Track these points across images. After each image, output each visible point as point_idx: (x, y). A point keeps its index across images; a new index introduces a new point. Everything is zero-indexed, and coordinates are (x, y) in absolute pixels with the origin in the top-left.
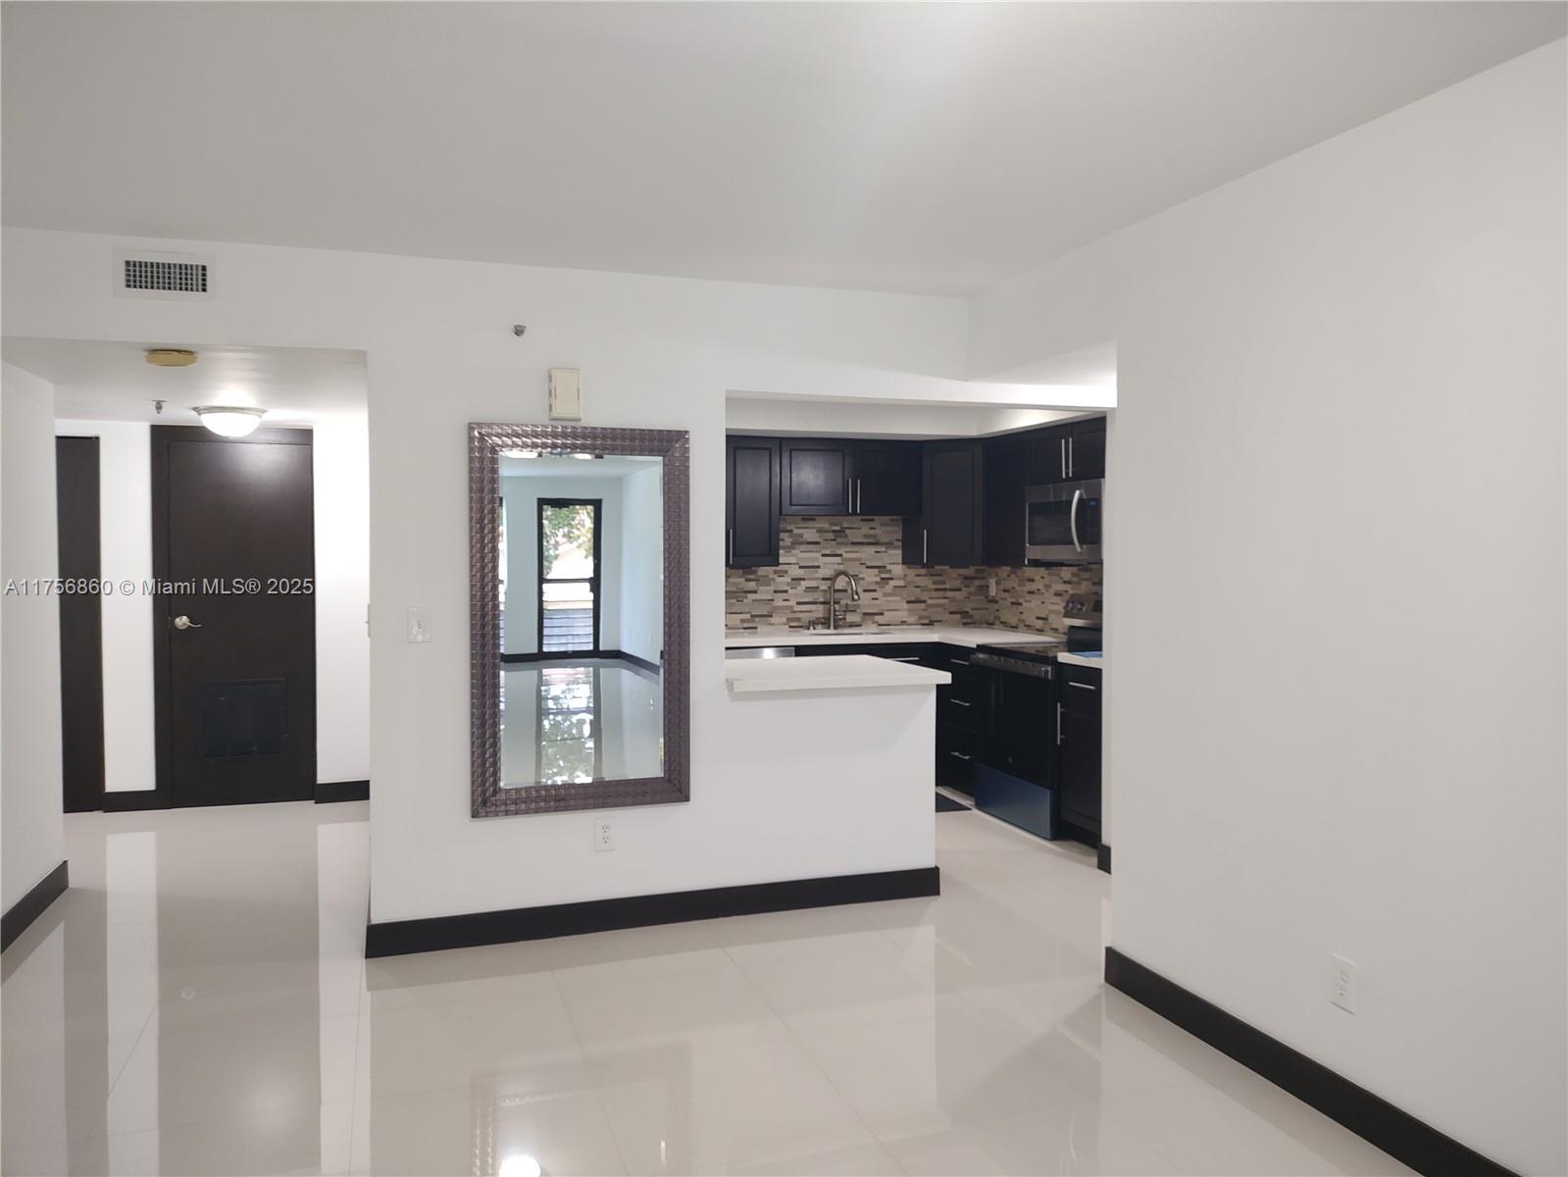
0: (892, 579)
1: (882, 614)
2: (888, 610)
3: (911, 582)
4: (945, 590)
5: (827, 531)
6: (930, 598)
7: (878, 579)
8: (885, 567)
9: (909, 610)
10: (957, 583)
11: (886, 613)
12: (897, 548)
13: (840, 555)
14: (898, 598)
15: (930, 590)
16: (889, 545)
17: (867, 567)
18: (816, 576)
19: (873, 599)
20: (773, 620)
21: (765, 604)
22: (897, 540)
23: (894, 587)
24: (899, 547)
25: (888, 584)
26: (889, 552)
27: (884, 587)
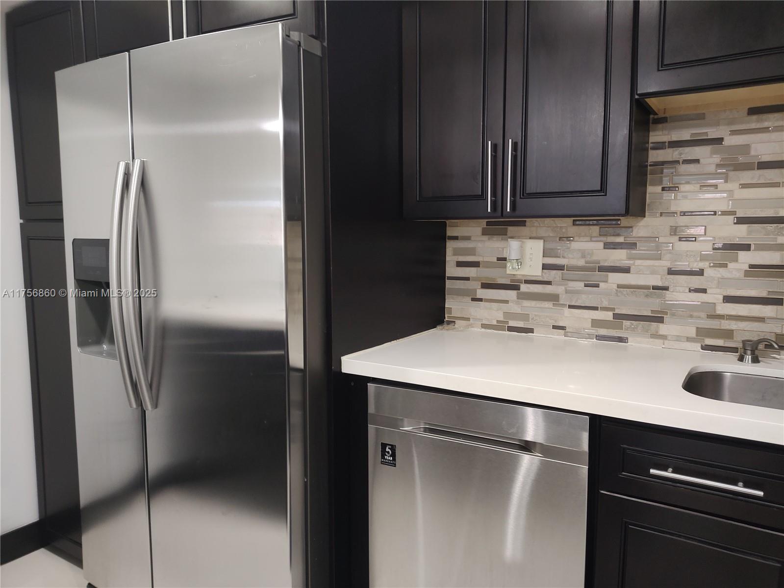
20: (663, 329)
21: (647, 296)
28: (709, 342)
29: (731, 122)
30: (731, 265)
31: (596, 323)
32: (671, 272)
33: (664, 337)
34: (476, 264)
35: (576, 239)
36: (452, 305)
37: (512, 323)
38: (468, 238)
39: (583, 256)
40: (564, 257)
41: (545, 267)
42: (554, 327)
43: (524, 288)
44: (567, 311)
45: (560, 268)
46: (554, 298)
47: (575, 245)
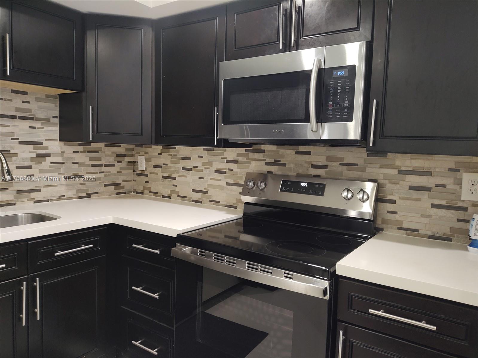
0: (49, 155)
1: (39, 190)
2: (45, 186)
3: (68, 159)
4: (101, 165)
6: (87, 173)
7: (34, 155)
8: (41, 143)
9: (67, 185)
10: (111, 160)
11: (43, 189)
12: (53, 124)
14: (56, 175)
15: (88, 166)
16: (45, 121)
17: (21, 143)
22: (54, 117)
23: (51, 163)
24: (56, 124)
25: (45, 161)
26: (46, 128)
27: (41, 163)
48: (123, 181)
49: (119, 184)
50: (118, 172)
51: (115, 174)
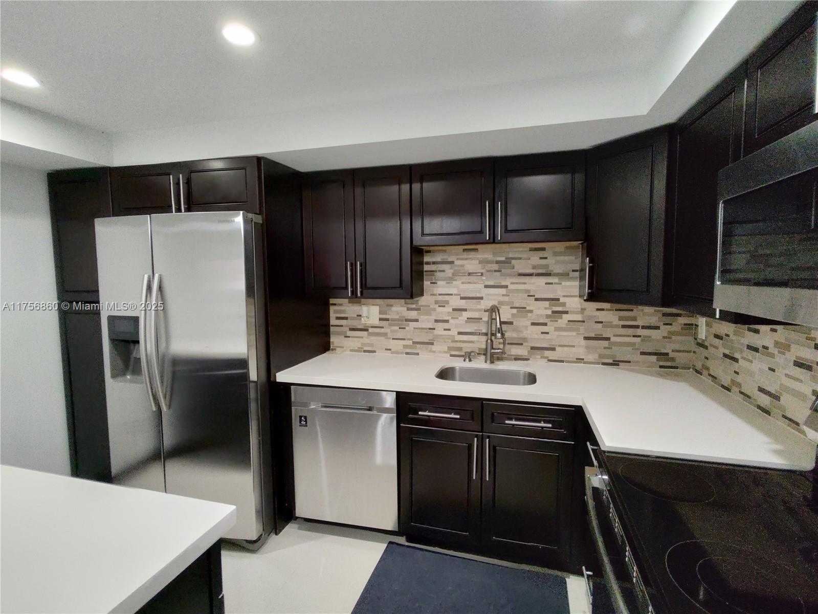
0: (566, 312)
1: (553, 349)
2: (560, 346)
3: (590, 317)
4: (637, 327)
5: (491, 262)
6: (614, 336)
7: (549, 312)
8: (558, 300)
9: (587, 348)
10: (654, 321)
11: (558, 349)
12: (573, 279)
13: (506, 287)
14: (574, 334)
15: (617, 326)
16: (564, 275)
17: (537, 300)
18: (478, 307)
19: (542, 333)
20: (434, 348)
21: (426, 333)
22: (573, 271)
23: (569, 321)
24: (577, 278)
25: (561, 318)
26: (563, 283)
27: (557, 321)
28: (453, 353)
29: (457, 254)
30: (460, 318)
31: (405, 346)
32: (436, 321)
33: (434, 352)
34: (346, 318)
35: (394, 305)
36: (334, 340)
37: (365, 349)
38: (341, 305)
39: (398, 314)
40: (389, 315)
41: (380, 319)
42: (386, 349)
43: (371, 330)
44: (392, 341)
45: (387, 320)
46: (385, 335)
47: (393, 309)
48: (673, 351)
49: (667, 354)
50: (664, 337)
51: (658, 341)
